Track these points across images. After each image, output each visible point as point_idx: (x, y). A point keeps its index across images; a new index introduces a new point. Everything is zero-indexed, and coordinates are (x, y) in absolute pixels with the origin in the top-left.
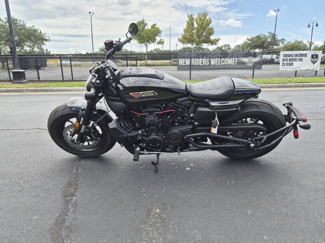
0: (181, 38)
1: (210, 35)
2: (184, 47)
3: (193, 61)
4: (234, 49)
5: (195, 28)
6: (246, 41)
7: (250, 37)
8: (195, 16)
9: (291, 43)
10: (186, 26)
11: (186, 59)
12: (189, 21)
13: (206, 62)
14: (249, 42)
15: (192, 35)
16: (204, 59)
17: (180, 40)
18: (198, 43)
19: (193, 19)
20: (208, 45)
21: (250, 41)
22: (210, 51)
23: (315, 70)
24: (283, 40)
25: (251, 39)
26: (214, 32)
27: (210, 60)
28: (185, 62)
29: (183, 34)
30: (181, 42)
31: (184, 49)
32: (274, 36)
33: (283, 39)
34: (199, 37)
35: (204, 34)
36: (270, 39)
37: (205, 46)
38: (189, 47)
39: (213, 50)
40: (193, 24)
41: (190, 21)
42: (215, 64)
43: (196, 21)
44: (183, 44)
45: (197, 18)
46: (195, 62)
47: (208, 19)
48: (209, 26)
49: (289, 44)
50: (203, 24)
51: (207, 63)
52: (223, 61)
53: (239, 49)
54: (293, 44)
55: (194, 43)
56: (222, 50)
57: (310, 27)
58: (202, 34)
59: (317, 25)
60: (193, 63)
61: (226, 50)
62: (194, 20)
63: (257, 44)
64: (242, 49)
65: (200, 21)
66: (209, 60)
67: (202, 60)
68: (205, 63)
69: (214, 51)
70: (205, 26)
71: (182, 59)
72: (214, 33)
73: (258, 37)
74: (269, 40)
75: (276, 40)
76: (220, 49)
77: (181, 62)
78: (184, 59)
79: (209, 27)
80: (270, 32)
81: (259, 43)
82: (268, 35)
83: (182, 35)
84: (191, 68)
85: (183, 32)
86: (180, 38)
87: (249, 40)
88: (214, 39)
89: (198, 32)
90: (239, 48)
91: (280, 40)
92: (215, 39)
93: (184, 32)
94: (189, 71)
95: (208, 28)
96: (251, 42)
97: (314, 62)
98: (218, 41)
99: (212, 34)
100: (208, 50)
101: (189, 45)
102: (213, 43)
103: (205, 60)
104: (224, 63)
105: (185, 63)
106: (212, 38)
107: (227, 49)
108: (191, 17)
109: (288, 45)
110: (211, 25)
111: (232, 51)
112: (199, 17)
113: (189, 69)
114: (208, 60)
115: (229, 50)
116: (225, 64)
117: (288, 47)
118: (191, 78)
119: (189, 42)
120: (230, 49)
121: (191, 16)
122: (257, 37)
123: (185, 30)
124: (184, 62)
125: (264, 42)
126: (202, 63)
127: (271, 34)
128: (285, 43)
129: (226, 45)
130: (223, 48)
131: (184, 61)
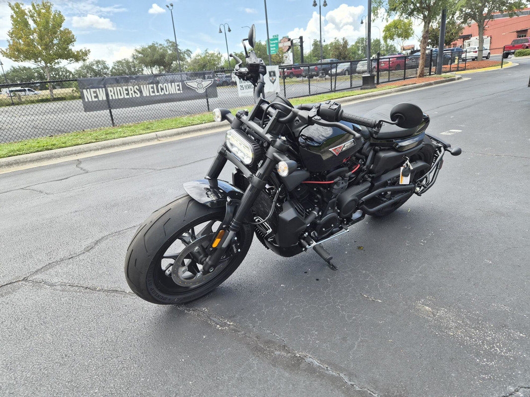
0: (7, 50)
1: (68, 44)
2: (14, 68)
3: (111, 92)
4: (113, 68)
5: (32, 29)
6: (134, 54)
7: (139, 48)
8: (27, 8)
9: (201, 56)
10: (11, 26)
11: (97, 90)
12: (15, 16)
13: (135, 92)
14: (140, 55)
15: (30, 44)
16: (129, 88)
17: (4, 53)
18: (49, 59)
19: (23, 13)
20: (69, 61)
21: (142, 54)
22: (71, 73)
23: (276, 92)
24: (188, 52)
25: (143, 50)
26: (73, 38)
27: (140, 88)
28: (97, 95)
29: (9, 42)
30: (10, 58)
31: (15, 70)
32: (175, 46)
33: (188, 50)
34: (47, 47)
35: (55, 42)
36: (170, 50)
37: (64, 63)
38: (24, 67)
39: (77, 71)
40: (26, 24)
41: (17, 16)
42: (150, 94)
43: (32, 16)
44: (16, 61)
45: (31, 11)
46: (114, 93)
47: (55, 15)
48: (61, 27)
49: (199, 57)
50: (47, 22)
51: (136, 94)
52: (162, 89)
53: (123, 67)
54: (204, 57)
55: (39, 59)
56: (93, 70)
57: (221, 32)
58: (52, 43)
59: (230, 30)
60: (112, 96)
61: (100, 71)
62: (26, 14)
63: (155, 58)
64: (128, 68)
65: (40, 18)
66: (138, 88)
67: (127, 90)
68: (133, 93)
69: (79, 73)
70: (54, 27)
71: (88, 90)
72: (75, 41)
73: (153, 48)
74: (170, 52)
75: (179, 51)
76: (88, 68)
77: (89, 95)
78: (92, 90)
79: (62, 29)
80: (169, 40)
81: (156, 57)
82: (166, 44)
83: (8, 44)
84: (109, 104)
85: (9, 38)
86: (5, 51)
87: (139, 52)
88: (77, 52)
89: (41, 38)
90: (122, 65)
91: (185, 53)
92: (81, 51)
93: (11, 37)
94: (108, 111)
95: (60, 30)
96: (142, 56)
97: (273, 81)
98: (86, 55)
99: (72, 42)
100: (67, 71)
101: (30, 64)
102: (77, 57)
103: (131, 89)
104: (163, 91)
105: (96, 97)
106: (75, 48)
107: (102, 69)
108: (17, 8)
109: (199, 59)
110: (64, 26)
111: (111, 71)
112: (34, 8)
113: (107, 106)
114: (136, 88)
115: (106, 70)
116: (166, 93)
117: (199, 62)
118: (116, 123)
119: (27, 58)
120: (108, 69)
121: (18, 6)
122: (150, 47)
123: (11, 34)
124: (93, 95)
125: (163, 56)
126: (128, 94)
127: (170, 42)
128: (193, 56)
129: (98, 62)
130: (94, 67)
131: (94, 93)
